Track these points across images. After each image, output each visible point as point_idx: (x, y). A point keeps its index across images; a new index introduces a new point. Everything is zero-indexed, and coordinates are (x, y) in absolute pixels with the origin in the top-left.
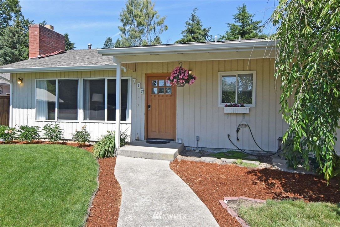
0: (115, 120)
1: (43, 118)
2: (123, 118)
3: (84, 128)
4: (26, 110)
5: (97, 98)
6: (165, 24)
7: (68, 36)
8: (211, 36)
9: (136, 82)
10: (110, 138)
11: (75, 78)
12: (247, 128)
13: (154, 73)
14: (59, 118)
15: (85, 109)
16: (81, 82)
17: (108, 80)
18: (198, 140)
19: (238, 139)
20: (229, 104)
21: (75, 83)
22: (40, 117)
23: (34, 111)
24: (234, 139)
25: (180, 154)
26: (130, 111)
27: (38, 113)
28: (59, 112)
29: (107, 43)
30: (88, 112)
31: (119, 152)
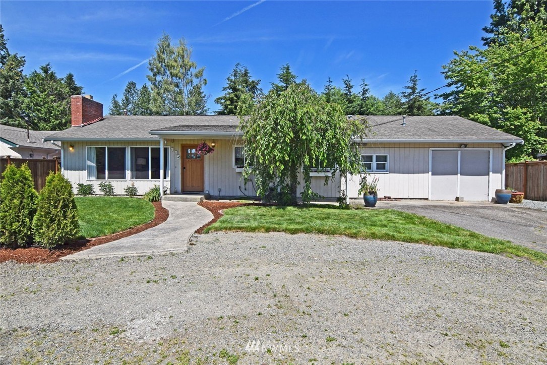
0: (160, 178)
1: (93, 178)
2: (165, 177)
3: (133, 185)
4: (77, 172)
5: (141, 161)
6: (204, 77)
7: (73, 78)
8: (261, 89)
9: (174, 150)
10: (156, 190)
11: (123, 146)
12: (251, 182)
13: (188, 144)
14: (109, 178)
15: (132, 170)
16: (128, 149)
17: (151, 148)
18: (220, 191)
19: (245, 189)
20: (239, 166)
21: (123, 150)
22: (90, 178)
23: (85, 172)
24: (243, 190)
25: (206, 199)
26: (170, 171)
27: (89, 175)
28: (109, 174)
29: (130, 88)
30: (134, 173)
31: (163, 198)
